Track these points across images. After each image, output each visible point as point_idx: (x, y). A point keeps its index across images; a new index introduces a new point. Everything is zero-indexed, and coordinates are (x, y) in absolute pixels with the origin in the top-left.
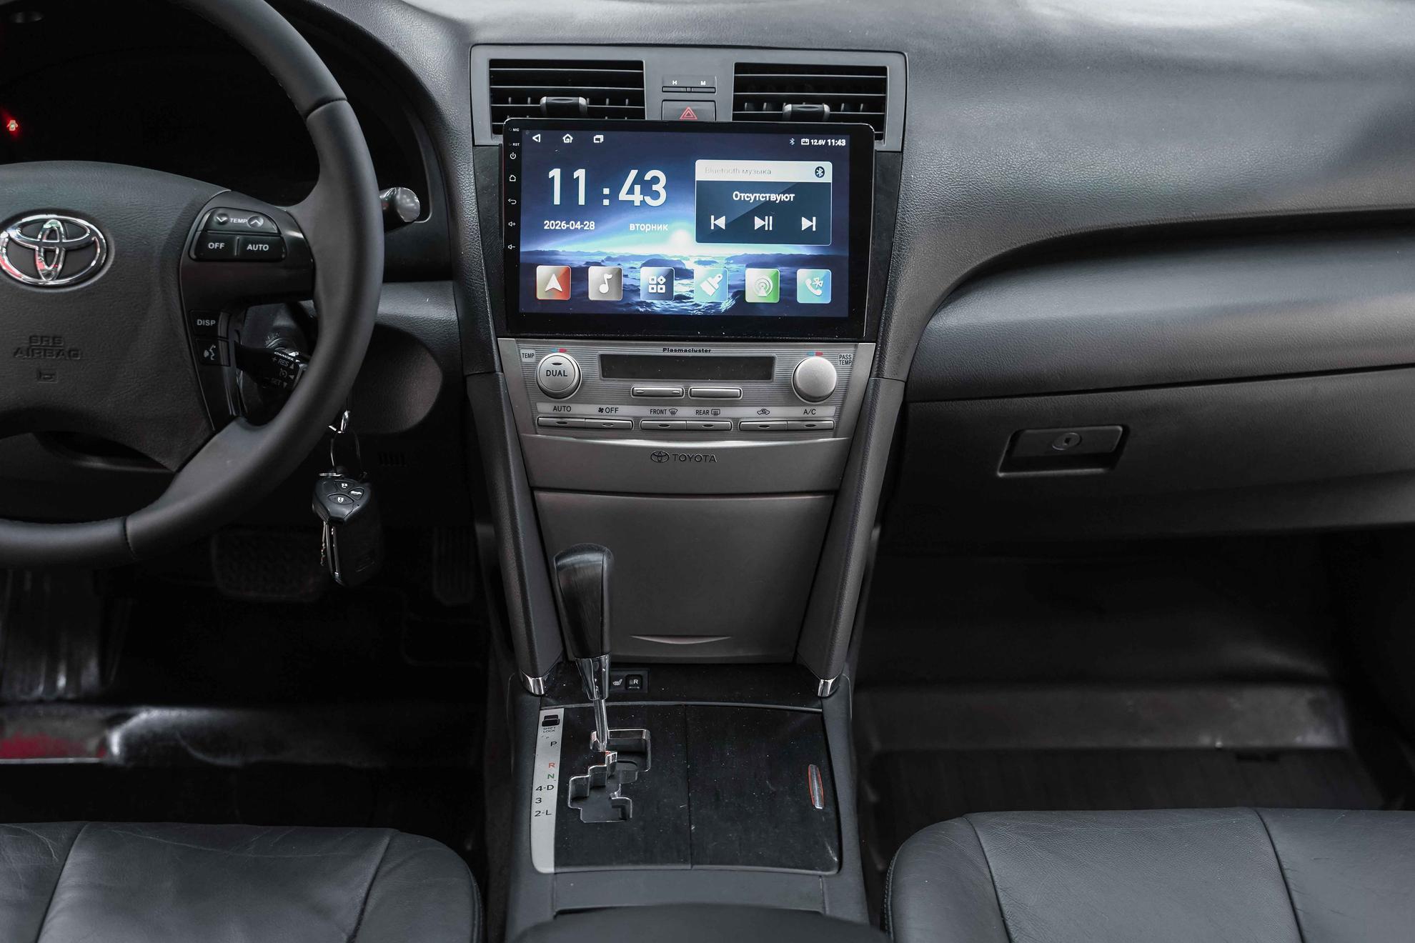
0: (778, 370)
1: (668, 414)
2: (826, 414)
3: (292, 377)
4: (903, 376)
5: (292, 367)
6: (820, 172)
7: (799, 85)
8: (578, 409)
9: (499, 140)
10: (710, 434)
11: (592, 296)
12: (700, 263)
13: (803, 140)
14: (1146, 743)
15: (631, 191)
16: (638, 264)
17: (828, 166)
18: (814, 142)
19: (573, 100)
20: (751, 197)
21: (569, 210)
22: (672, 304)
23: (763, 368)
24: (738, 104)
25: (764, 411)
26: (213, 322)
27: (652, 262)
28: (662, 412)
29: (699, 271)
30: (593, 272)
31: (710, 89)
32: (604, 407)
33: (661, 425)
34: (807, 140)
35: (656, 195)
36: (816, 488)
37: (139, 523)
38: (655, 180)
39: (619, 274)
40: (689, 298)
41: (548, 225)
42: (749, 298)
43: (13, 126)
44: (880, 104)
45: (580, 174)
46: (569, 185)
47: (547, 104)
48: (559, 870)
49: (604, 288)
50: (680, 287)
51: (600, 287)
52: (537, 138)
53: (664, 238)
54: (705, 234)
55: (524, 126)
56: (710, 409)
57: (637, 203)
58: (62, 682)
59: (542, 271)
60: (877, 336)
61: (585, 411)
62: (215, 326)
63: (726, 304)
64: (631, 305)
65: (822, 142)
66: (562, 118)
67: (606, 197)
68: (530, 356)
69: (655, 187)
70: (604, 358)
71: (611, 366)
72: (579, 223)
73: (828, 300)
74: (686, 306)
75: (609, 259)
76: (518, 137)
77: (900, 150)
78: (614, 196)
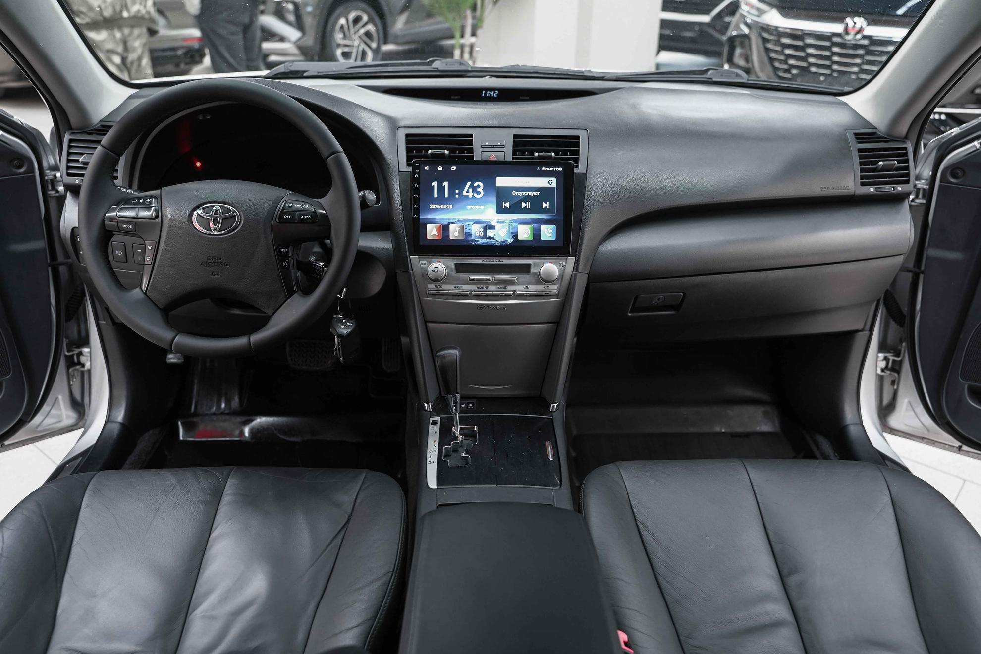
0: (532, 269)
1: (485, 289)
2: (554, 288)
3: (321, 274)
4: (587, 272)
5: (321, 269)
6: (551, 182)
7: (541, 144)
8: (445, 287)
9: (410, 169)
10: (503, 298)
11: (451, 238)
12: (498, 222)
13: (543, 168)
14: (692, 430)
15: (468, 191)
16: (472, 223)
17: (554, 180)
18: (548, 169)
19: (442, 151)
20: (520, 194)
21: (441, 200)
22: (486, 241)
23: (526, 269)
24: (514, 152)
25: (526, 287)
26: (287, 250)
27: (477, 222)
28: (482, 288)
29: (498, 226)
30: (451, 226)
31: (502, 146)
32: (457, 286)
33: (482, 294)
34: (545, 168)
35: (479, 193)
36: (549, 321)
37: (255, 338)
38: (479, 186)
39: (463, 228)
40: (493, 238)
41: (432, 206)
42: (520, 238)
43: (198, 164)
44: (577, 152)
45: (446, 184)
46: (441, 189)
47: (431, 153)
48: (439, 487)
49: (457, 234)
50: (490, 233)
51: (454, 233)
52: (427, 168)
53: (482, 212)
54: (500, 210)
55: (421, 163)
56: (503, 286)
57: (471, 196)
58: (223, 405)
59: (429, 227)
60: (576, 254)
61: (449, 288)
62: (288, 252)
63: (510, 241)
64: (468, 241)
65: (551, 169)
66: (438, 159)
67: (457, 194)
68: (424, 264)
69: (478, 190)
70: (456, 264)
71: (459, 268)
72: (445, 205)
73: (554, 239)
74: (493, 241)
75: (458, 221)
76: (418, 168)
77: (585, 172)
78: (460, 193)
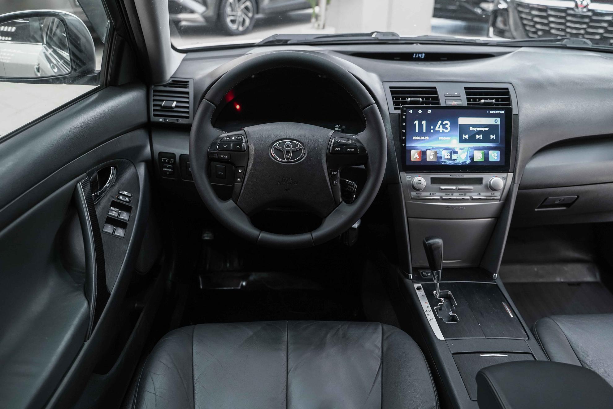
0: (484, 182)
1: (451, 195)
2: (497, 195)
3: (352, 188)
4: (519, 183)
5: (352, 185)
6: (496, 121)
7: (487, 94)
8: (423, 194)
9: (399, 112)
10: (463, 201)
11: (428, 160)
12: (460, 149)
13: (491, 111)
14: (541, 280)
15: (439, 127)
16: (441, 150)
17: (498, 119)
18: (494, 112)
19: (418, 99)
20: (475, 129)
21: (421, 133)
22: (452, 162)
23: (479, 181)
24: (468, 100)
25: (479, 194)
26: (336, 173)
27: (446, 149)
28: (449, 194)
29: (460, 152)
30: (428, 152)
31: (459, 95)
32: (431, 193)
33: (449, 198)
34: (492, 111)
35: (447, 129)
36: (491, 217)
37: (316, 234)
38: (447, 124)
39: (436, 153)
40: (457, 160)
41: (415, 138)
42: (475, 160)
43: (238, 107)
44: (509, 99)
45: (424, 122)
46: (421, 126)
47: (410, 101)
48: (446, 339)
49: (432, 157)
50: (454, 157)
51: (430, 157)
52: (411, 111)
53: (449, 142)
54: (462, 140)
55: (407, 108)
56: (463, 193)
57: (441, 131)
59: (413, 152)
60: (514, 172)
61: (425, 195)
63: (468, 162)
64: (440, 162)
65: (497, 112)
66: (415, 105)
67: (432, 129)
68: (410, 178)
69: (446, 126)
70: (432, 178)
71: (434, 181)
72: (424, 137)
73: (499, 160)
74: (456, 162)
75: (433, 148)
76: (405, 111)
77: (517, 114)
78: (434, 129)
